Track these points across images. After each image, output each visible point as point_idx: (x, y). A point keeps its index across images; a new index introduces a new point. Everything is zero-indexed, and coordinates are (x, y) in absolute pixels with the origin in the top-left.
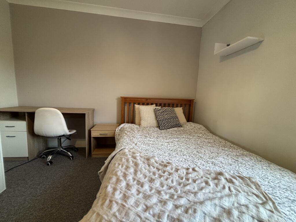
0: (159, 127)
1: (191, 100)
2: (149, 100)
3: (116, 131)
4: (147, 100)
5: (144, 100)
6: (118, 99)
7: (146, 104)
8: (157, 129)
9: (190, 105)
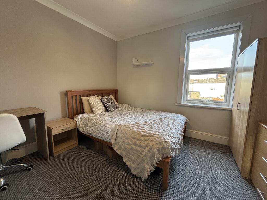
0: (107, 110)
1: (116, 90)
2: (91, 92)
3: (77, 123)
4: (89, 92)
5: (87, 92)
6: (61, 93)
7: (89, 95)
8: (107, 112)
9: (116, 93)
